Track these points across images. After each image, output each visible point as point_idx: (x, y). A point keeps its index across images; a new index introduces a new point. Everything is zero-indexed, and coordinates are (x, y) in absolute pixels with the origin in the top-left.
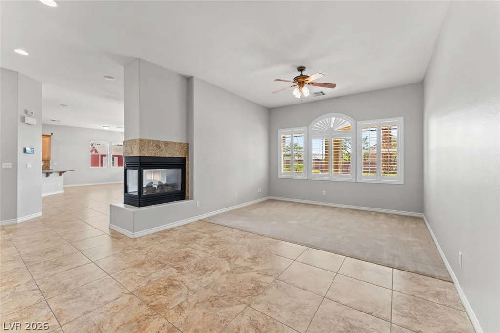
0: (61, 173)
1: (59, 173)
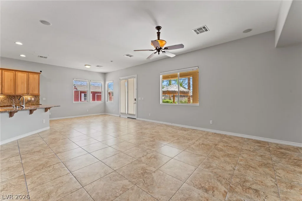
0: (46, 109)
1: (44, 110)
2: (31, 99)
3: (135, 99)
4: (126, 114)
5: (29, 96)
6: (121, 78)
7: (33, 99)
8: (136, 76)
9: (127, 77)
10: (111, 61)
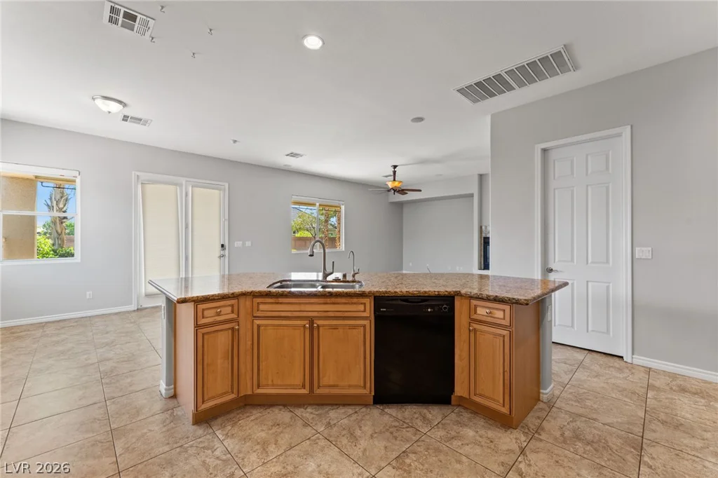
3: (223, 246)
8: (227, 185)
9: (183, 180)
10: (235, 141)
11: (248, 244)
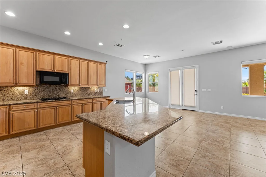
2: (97, 91)
3: (196, 91)
4: (180, 105)
5: (95, 88)
6: (171, 69)
7: (98, 91)
8: (198, 66)
9: (181, 68)
10: (183, 50)
11: (209, 90)
